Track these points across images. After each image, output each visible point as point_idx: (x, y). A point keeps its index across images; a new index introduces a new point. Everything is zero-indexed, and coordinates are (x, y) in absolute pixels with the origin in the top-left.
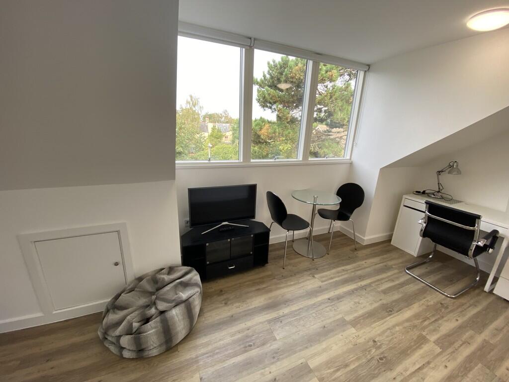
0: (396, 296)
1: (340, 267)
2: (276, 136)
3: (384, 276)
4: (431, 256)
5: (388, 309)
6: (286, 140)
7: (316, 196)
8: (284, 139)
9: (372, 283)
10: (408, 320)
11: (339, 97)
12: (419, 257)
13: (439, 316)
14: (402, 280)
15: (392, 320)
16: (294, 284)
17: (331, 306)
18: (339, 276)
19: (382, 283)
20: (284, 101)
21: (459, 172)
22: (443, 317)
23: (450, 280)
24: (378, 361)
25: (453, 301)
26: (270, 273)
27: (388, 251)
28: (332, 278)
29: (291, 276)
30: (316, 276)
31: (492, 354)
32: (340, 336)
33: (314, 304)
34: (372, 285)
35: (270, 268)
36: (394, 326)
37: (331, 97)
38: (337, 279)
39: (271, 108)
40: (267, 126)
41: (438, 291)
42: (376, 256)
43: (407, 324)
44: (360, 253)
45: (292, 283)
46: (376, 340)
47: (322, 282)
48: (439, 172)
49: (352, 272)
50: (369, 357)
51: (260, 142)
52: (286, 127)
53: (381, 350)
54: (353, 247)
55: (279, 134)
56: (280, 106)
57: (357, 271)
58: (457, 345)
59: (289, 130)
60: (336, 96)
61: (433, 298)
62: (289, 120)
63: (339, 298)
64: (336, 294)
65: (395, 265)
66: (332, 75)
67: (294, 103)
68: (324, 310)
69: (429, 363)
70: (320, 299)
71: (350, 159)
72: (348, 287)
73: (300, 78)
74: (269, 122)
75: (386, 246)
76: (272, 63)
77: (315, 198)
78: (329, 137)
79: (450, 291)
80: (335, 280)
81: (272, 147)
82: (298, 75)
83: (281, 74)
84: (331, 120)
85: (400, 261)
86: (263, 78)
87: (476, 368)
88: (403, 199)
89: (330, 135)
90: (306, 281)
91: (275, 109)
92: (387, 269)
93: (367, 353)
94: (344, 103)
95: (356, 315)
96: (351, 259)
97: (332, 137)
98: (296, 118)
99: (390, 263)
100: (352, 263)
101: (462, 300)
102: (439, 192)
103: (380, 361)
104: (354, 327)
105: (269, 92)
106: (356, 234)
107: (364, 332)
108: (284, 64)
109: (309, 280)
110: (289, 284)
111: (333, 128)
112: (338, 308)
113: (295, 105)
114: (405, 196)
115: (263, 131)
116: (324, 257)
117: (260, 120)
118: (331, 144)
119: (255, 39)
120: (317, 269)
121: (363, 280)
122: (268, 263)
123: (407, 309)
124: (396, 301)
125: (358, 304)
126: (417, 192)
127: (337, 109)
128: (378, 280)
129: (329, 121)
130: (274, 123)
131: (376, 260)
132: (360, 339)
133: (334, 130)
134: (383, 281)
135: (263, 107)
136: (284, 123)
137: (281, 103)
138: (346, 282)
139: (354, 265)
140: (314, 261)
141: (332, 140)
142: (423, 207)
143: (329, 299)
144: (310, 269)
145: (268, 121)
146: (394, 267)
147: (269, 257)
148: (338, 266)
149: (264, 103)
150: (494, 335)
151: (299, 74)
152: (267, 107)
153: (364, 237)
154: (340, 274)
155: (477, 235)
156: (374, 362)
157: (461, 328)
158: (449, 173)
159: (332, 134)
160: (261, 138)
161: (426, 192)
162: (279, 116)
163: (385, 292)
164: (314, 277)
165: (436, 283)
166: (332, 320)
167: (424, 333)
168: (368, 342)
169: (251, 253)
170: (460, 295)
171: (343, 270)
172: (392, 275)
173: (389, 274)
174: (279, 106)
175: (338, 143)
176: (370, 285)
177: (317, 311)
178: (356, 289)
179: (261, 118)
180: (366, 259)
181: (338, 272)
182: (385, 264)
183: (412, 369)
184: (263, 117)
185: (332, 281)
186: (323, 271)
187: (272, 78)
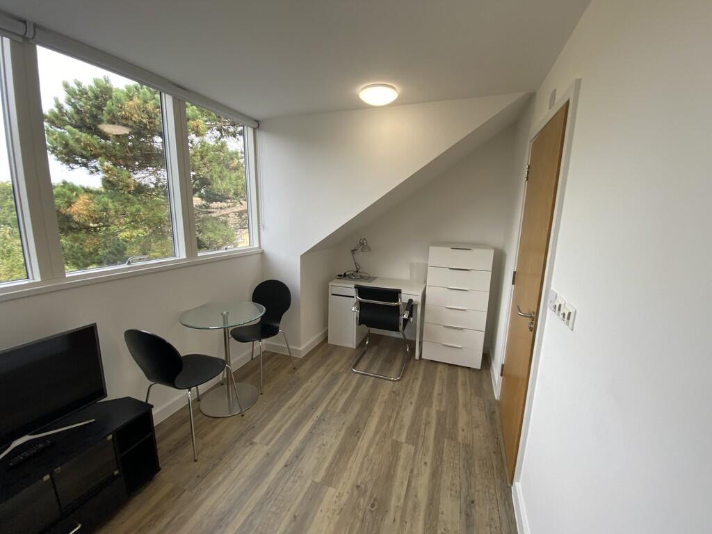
0: (356, 408)
1: (284, 405)
2: (111, 217)
3: (336, 388)
4: (367, 343)
5: (355, 431)
6: (132, 221)
7: (225, 313)
8: (128, 220)
9: (327, 407)
10: (376, 433)
11: (213, 158)
12: (357, 347)
13: (397, 409)
14: (354, 383)
15: (364, 442)
16: (225, 478)
17: (292, 475)
18: (287, 421)
19: (337, 400)
20: (115, 156)
21: (369, 249)
22: (400, 407)
23: (389, 361)
24: (371, 511)
25: (400, 383)
26: (170, 486)
27: (330, 354)
28: (279, 430)
29: (215, 466)
30: (255, 441)
31: (447, 422)
32: (319, 514)
33: (267, 493)
34: (329, 409)
35: (168, 475)
36: (368, 450)
37: (202, 158)
38: (286, 426)
39: (85, 165)
40: (84, 198)
41: (385, 379)
42: (319, 367)
43: (377, 438)
44: (302, 371)
45: (220, 478)
46: (359, 484)
47: (267, 445)
48: (353, 251)
49: (302, 403)
50: (361, 515)
51: (71, 229)
52: (128, 199)
53: (368, 493)
54: (291, 366)
55: (116, 212)
56: (108, 164)
57: (306, 398)
58: (422, 433)
59: (138, 206)
60: (209, 157)
61: (386, 389)
62: (133, 188)
63: (298, 455)
64: (292, 451)
65: (341, 369)
66: (197, 126)
67: (136, 160)
68: (285, 489)
69: (412, 471)
70: (272, 475)
71: (260, 247)
72: (304, 428)
73: (141, 122)
74: (87, 191)
75: (325, 348)
76: (73, 85)
77: (224, 316)
78: (209, 215)
79: (393, 374)
80: (283, 430)
81: (104, 237)
82: (136, 116)
83: (100, 108)
84: (206, 191)
85: (344, 360)
86: (56, 110)
87: (445, 446)
88: (330, 287)
89: (210, 212)
90: (242, 459)
91: (95, 167)
92: (336, 377)
93: (357, 510)
94: (223, 169)
95: (326, 465)
96: (294, 385)
97: (214, 215)
98: (145, 185)
99: (336, 368)
100: (297, 391)
101: (405, 379)
102: (357, 271)
103: (373, 509)
104: (330, 486)
105: (77, 137)
106: (290, 347)
107: (344, 483)
108: (101, 92)
109: (246, 454)
110: (215, 483)
111: (212, 203)
112: (302, 472)
113: (137, 163)
114: (330, 284)
115: (75, 208)
116: (258, 402)
117: (63, 187)
118: (216, 225)
119: (36, 26)
120: (253, 428)
121: (317, 408)
122: (160, 469)
123: (370, 418)
124: (358, 415)
125: (323, 447)
126: (339, 276)
127: (215, 176)
128: (333, 398)
129: (202, 191)
130: (98, 193)
131: (321, 371)
132: (343, 498)
133: (214, 205)
134: (337, 397)
135: (68, 162)
136: (124, 194)
137: (108, 158)
138: (298, 424)
139: (301, 391)
140: (245, 417)
141: (216, 219)
142: (353, 292)
143: (286, 466)
144: (242, 435)
145: (83, 188)
146: (341, 371)
147: (159, 454)
148: (280, 407)
149: (66, 154)
150: (440, 401)
151: (138, 115)
152: (76, 162)
153: (299, 346)
154: (287, 417)
155: (401, 308)
156: (368, 517)
157: (417, 410)
158: (362, 251)
159: (212, 210)
160: (73, 221)
161: (347, 274)
162: (109, 181)
163: (344, 410)
164: (252, 443)
165: (381, 371)
166: (301, 496)
167: (394, 438)
168: (352, 494)
169: (116, 473)
170: (403, 373)
171: (289, 408)
172: (343, 383)
173: (340, 383)
174: (106, 164)
175: (225, 223)
176: (326, 410)
177: (276, 499)
178: (314, 427)
179: (65, 183)
180: (309, 377)
181: (285, 415)
182: (331, 372)
183: (403, 493)
184: (68, 181)
185: (280, 433)
186: (263, 425)
187: (78, 112)
